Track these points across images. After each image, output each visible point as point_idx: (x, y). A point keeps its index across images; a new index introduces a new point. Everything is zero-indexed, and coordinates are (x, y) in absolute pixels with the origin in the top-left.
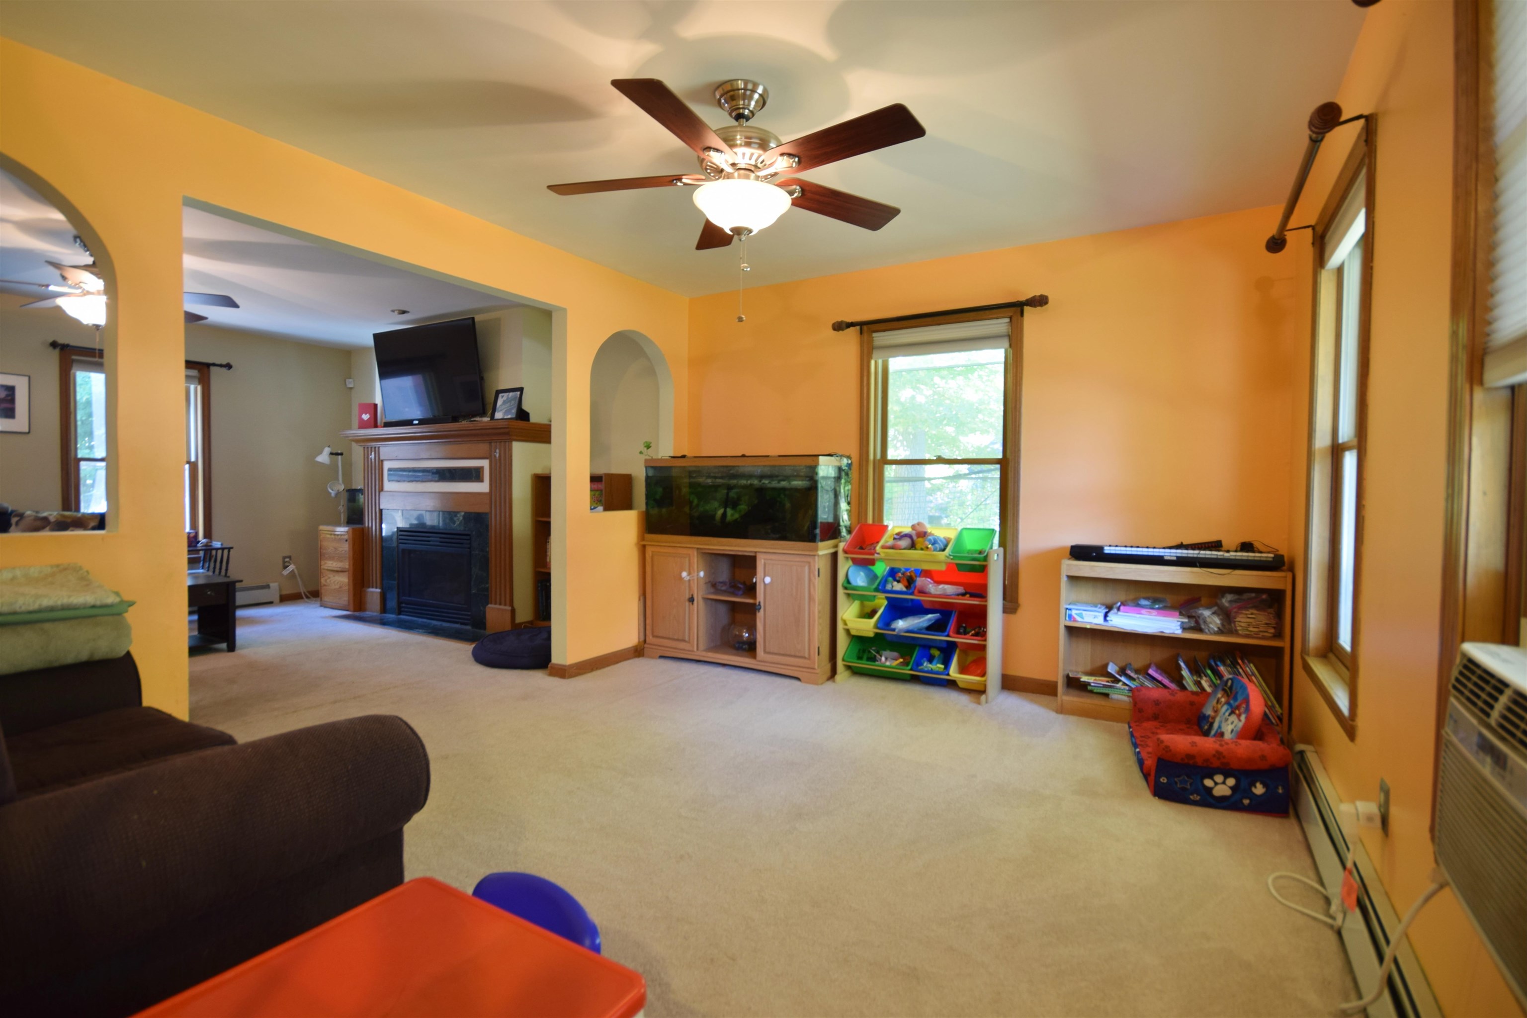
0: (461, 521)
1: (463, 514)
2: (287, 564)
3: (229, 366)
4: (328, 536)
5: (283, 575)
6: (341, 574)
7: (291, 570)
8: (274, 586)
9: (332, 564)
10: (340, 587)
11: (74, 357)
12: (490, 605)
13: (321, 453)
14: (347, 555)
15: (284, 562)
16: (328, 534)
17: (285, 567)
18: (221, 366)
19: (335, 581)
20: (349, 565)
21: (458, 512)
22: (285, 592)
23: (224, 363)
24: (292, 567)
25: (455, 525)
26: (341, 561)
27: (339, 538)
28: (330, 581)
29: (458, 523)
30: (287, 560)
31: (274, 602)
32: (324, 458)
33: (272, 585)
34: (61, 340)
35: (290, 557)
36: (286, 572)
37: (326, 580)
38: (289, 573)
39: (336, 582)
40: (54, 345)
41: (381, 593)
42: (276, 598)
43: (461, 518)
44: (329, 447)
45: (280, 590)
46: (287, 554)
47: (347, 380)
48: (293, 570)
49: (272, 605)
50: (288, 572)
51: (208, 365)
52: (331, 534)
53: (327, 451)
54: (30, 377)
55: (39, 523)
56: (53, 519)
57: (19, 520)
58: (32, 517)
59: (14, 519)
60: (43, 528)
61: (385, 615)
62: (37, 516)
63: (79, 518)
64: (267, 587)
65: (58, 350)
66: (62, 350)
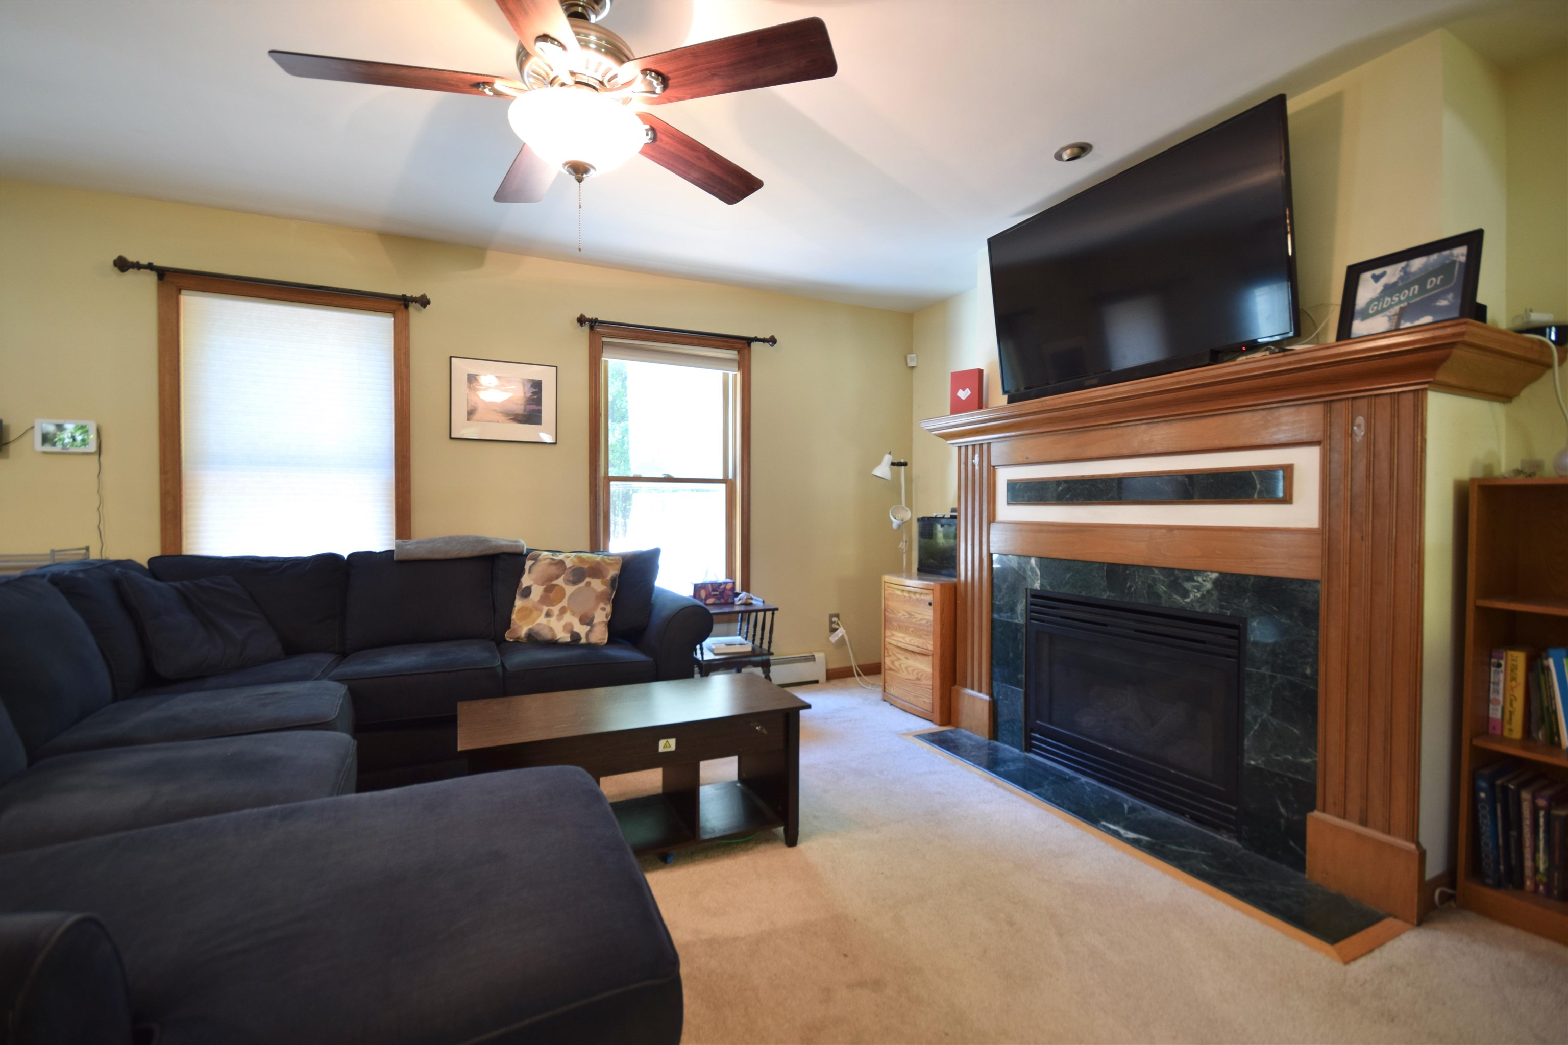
0: (1208, 592)
1: (1214, 575)
2: (835, 626)
3: (772, 341)
4: (899, 593)
5: (830, 641)
6: (919, 657)
7: (840, 635)
8: (820, 656)
9: (903, 638)
10: (918, 679)
11: (605, 340)
12: (1316, 814)
13: (878, 462)
14: (931, 629)
15: (831, 622)
16: (899, 590)
17: (834, 630)
18: (763, 341)
19: (909, 667)
20: (934, 646)
21: (1198, 572)
22: (835, 665)
23: (767, 336)
24: (841, 632)
25: (1188, 600)
26: (920, 637)
27: (917, 599)
28: (900, 665)
29: (1199, 595)
30: (835, 619)
31: (820, 682)
32: (883, 470)
33: (817, 655)
34: (589, 316)
35: (837, 616)
36: (834, 638)
37: (893, 662)
38: (838, 639)
39: (910, 669)
40: (581, 320)
41: (989, 702)
42: (822, 676)
43: (1209, 586)
44: (890, 453)
45: (827, 661)
46: (834, 612)
47: (909, 356)
48: (843, 636)
49: (817, 685)
50: (836, 638)
51: (749, 341)
52: (903, 591)
53: (887, 459)
54: (556, 367)
55: (553, 570)
56: (568, 564)
57: (533, 564)
58: (548, 561)
59: (529, 563)
60: (557, 577)
61: (996, 743)
62: (553, 559)
63: (598, 563)
64: (812, 658)
65: (586, 327)
66: (591, 328)
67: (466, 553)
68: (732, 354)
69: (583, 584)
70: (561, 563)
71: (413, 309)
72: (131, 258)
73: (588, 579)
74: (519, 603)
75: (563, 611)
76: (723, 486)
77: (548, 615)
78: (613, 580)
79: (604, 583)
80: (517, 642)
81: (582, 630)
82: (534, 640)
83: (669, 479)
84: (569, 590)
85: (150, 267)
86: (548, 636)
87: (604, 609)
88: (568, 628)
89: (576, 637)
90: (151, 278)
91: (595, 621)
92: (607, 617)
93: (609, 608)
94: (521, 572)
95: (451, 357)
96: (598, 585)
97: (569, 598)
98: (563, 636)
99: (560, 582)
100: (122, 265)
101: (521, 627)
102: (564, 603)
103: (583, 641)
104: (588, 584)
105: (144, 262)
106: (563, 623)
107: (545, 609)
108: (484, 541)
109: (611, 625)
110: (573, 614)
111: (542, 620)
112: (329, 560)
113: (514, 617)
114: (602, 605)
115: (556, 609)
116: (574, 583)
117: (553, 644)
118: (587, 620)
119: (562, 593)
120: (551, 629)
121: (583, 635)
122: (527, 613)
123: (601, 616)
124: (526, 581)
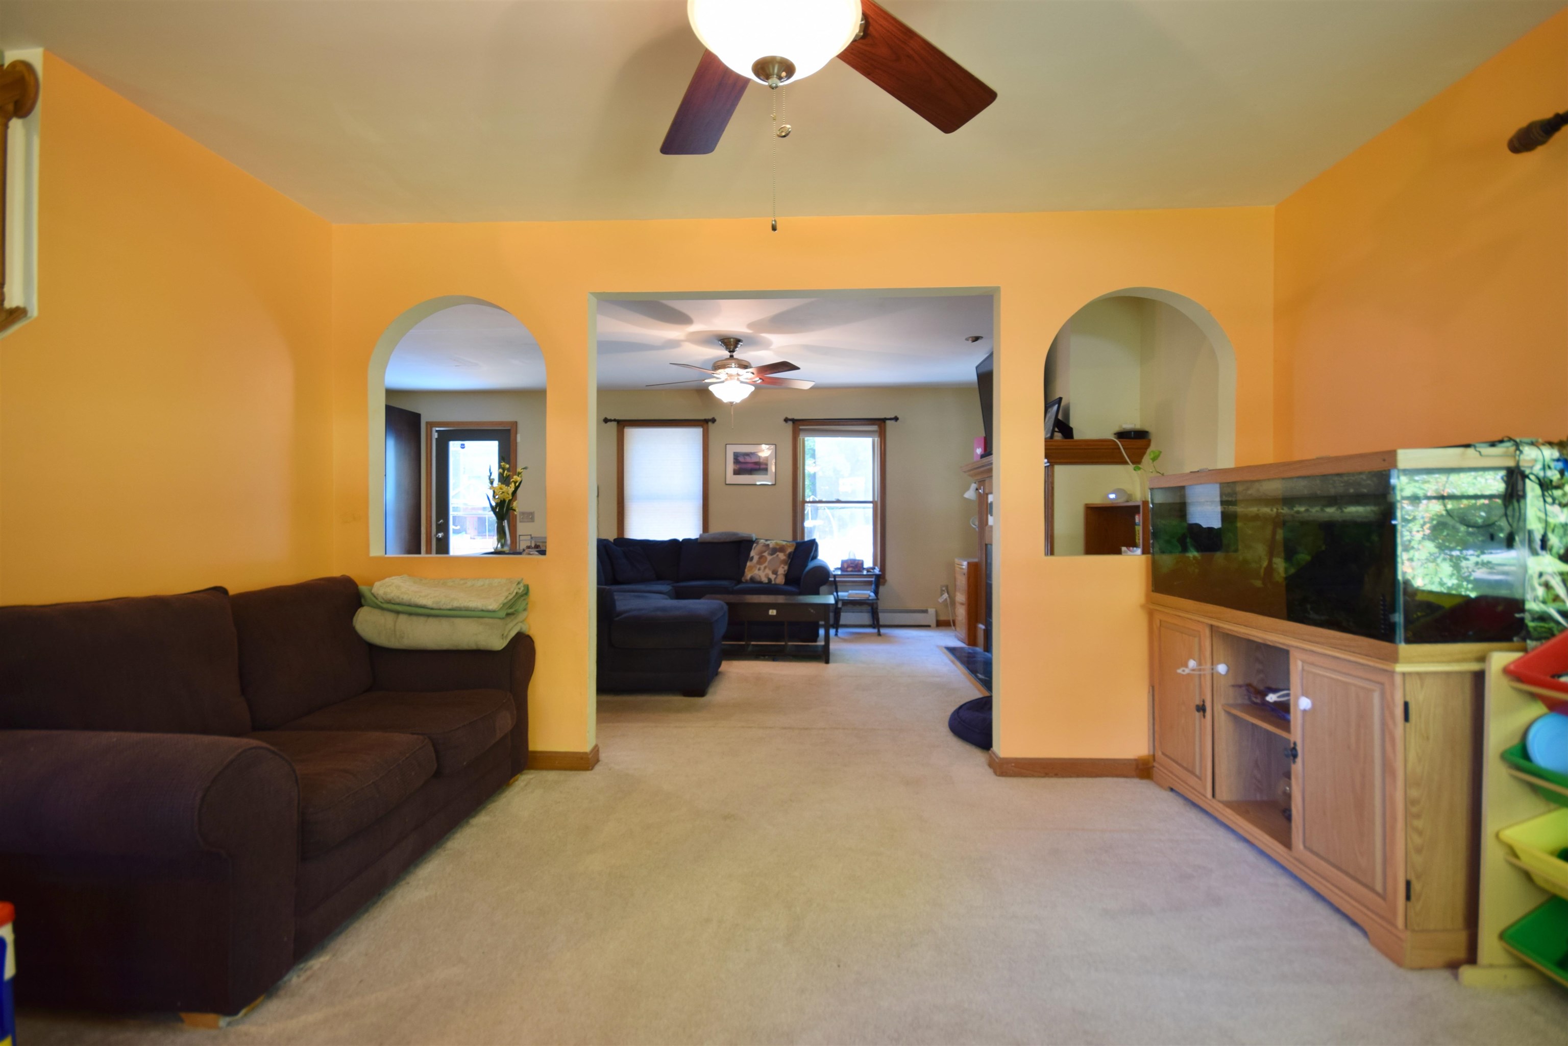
2: (943, 593)
3: (896, 419)
4: (958, 569)
5: (939, 602)
6: (963, 608)
8: (934, 611)
9: (959, 596)
10: (962, 619)
11: (801, 427)
13: (968, 489)
14: (965, 589)
15: (942, 591)
16: (958, 567)
17: (942, 595)
18: (893, 419)
19: (961, 613)
20: (966, 600)
22: (943, 618)
23: (893, 416)
24: (946, 596)
26: (963, 594)
27: (963, 572)
30: (944, 589)
31: (931, 626)
32: (970, 494)
33: (929, 610)
34: (790, 417)
35: (947, 587)
36: (941, 600)
37: (956, 614)
38: (943, 601)
40: (786, 420)
41: (985, 630)
42: (933, 623)
44: (975, 483)
45: (937, 613)
46: (946, 584)
49: (928, 628)
51: (884, 420)
52: (960, 568)
53: (973, 487)
54: (775, 445)
55: (764, 548)
56: (771, 546)
57: (756, 546)
58: (762, 544)
59: (755, 545)
60: (765, 552)
61: (986, 653)
62: (765, 544)
63: (783, 546)
64: (925, 611)
65: (790, 423)
66: (793, 423)
67: (728, 540)
68: (875, 428)
69: (775, 556)
70: (768, 545)
71: (710, 424)
72: (609, 418)
73: (778, 553)
74: (749, 564)
75: (765, 568)
76: (871, 505)
77: (759, 569)
78: (790, 554)
79: (785, 555)
80: (747, 582)
81: (772, 577)
82: (752, 580)
83: (838, 502)
84: (769, 558)
85: (615, 420)
86: (759, 580)
87: (783, 568)
88: (767, 576)
89: (770, 580)
90: (615, 424)
91: (779, 573)
92: (785, 571)
93: (786, 568)
94: (750, 549)
95: (726, 444)
96: (782, 556)
97: (769, 562)
98: (765, 580)
99: (766, 554)
100: (606, 421)
101: (748, 575)
102: (766, 564)
103: (773, 582)
104: (778, 555)
105: (613, 419)
106: (765, 573)
107: (758, 566)
108: (735, 534)
109: (787, 576)
110: (769, 569)
111: (756, 572)
112: (674, 542)
113: (746, 570)
114: (782, 566)
115: (762, 567)
116: (772, 554)
117: (761, 582)
118: (775, 572)
119: (766, 558)
120: (760, 576)
121: (773, 579)
122: (751, 568)
123: (782, 570)
124: (752, 553)
